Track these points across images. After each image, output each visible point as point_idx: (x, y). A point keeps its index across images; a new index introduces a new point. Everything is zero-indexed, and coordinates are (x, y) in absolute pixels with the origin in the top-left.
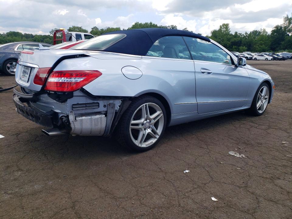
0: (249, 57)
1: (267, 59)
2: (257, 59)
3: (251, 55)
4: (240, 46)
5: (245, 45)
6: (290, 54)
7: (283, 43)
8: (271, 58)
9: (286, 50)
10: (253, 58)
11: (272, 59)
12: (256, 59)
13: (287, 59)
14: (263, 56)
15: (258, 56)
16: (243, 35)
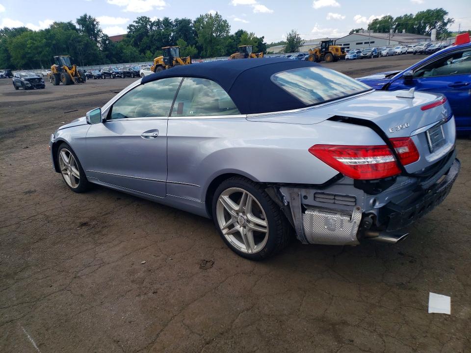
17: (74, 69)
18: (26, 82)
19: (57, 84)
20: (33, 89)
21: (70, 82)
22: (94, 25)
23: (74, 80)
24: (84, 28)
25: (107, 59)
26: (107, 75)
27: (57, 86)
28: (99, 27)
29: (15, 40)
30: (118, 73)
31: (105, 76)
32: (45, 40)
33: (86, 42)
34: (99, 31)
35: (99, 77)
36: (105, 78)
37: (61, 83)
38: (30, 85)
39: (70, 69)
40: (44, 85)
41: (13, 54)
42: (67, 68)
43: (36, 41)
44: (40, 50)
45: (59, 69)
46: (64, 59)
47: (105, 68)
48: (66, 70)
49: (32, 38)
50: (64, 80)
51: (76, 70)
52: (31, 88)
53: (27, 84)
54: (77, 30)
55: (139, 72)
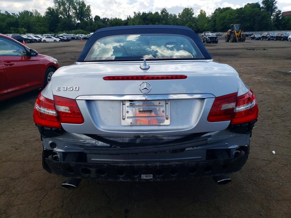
0: (37, 40)
1: (55, 41)
2: (47, 41)
3: (39, 38)
4: (17, 27)
5: (22, 26)
6: (70, 35)
7: (59, 25)
8: (59, 39)
9: (64, 31)
10: (42, 40)
11: (60, 41)
12: (45, 41)
13: (71, 40)
14: (51, 38)
15: (46, 38)
16: (17, 15)
17: (240, 33)
18: (208, 39)
19: (228, 41)
20: (211, 43)
21: (235, 41)
22: (273, 4)
23: (237, 40)
24: (265, 7)
25: (275, 27)
26: (264, 38)
27: (227, 43)
28: (276, 5)
29: (221, 15)
30: (272, 37)
31: (263, 39)
32: (237, 14)
33: (263, 15)
34: (276, 8)
35: (259, 39)
36: (262, 40)
37: (230, 41)
38: (210, 41)
39: (237, 33)
40: (218, 41)
41: (217, 22)
42: (236, 32)
43: (232, 15)
44: (233, 20)
45: (231, 33)
46: (236, 27)
47: (265, 34)
48: (235, 33)
49: (231, 14)
50: (232, 39)
51: (240, 34)
52: (210, 43)
53: (208, 40)
54: (260, 8)
55: (288, 37)
